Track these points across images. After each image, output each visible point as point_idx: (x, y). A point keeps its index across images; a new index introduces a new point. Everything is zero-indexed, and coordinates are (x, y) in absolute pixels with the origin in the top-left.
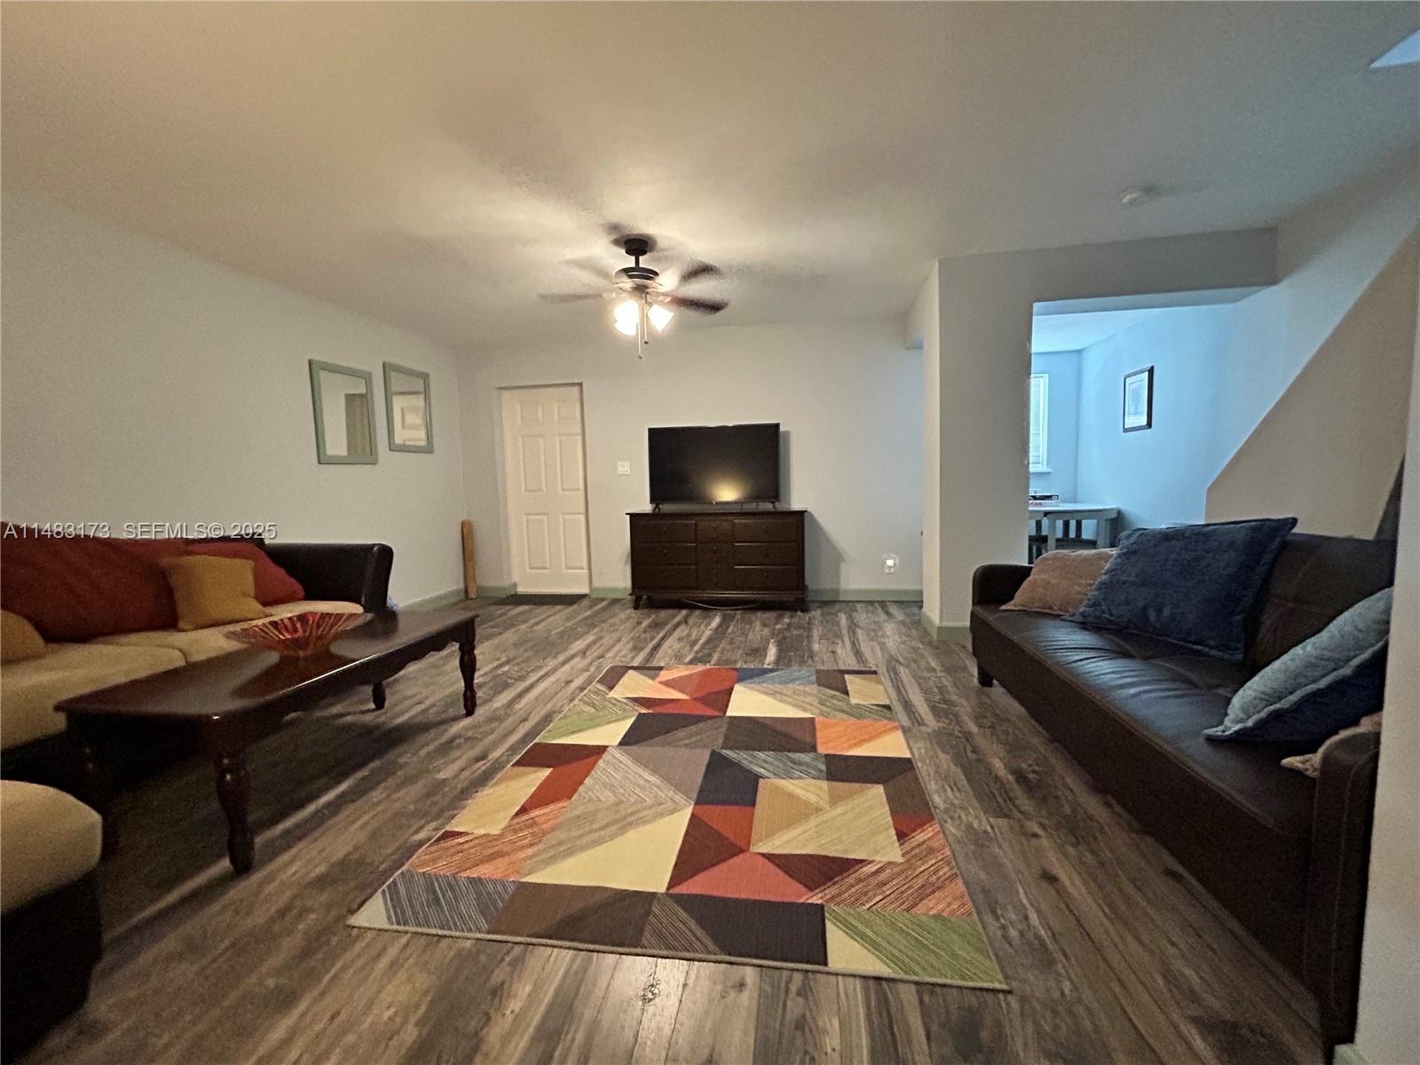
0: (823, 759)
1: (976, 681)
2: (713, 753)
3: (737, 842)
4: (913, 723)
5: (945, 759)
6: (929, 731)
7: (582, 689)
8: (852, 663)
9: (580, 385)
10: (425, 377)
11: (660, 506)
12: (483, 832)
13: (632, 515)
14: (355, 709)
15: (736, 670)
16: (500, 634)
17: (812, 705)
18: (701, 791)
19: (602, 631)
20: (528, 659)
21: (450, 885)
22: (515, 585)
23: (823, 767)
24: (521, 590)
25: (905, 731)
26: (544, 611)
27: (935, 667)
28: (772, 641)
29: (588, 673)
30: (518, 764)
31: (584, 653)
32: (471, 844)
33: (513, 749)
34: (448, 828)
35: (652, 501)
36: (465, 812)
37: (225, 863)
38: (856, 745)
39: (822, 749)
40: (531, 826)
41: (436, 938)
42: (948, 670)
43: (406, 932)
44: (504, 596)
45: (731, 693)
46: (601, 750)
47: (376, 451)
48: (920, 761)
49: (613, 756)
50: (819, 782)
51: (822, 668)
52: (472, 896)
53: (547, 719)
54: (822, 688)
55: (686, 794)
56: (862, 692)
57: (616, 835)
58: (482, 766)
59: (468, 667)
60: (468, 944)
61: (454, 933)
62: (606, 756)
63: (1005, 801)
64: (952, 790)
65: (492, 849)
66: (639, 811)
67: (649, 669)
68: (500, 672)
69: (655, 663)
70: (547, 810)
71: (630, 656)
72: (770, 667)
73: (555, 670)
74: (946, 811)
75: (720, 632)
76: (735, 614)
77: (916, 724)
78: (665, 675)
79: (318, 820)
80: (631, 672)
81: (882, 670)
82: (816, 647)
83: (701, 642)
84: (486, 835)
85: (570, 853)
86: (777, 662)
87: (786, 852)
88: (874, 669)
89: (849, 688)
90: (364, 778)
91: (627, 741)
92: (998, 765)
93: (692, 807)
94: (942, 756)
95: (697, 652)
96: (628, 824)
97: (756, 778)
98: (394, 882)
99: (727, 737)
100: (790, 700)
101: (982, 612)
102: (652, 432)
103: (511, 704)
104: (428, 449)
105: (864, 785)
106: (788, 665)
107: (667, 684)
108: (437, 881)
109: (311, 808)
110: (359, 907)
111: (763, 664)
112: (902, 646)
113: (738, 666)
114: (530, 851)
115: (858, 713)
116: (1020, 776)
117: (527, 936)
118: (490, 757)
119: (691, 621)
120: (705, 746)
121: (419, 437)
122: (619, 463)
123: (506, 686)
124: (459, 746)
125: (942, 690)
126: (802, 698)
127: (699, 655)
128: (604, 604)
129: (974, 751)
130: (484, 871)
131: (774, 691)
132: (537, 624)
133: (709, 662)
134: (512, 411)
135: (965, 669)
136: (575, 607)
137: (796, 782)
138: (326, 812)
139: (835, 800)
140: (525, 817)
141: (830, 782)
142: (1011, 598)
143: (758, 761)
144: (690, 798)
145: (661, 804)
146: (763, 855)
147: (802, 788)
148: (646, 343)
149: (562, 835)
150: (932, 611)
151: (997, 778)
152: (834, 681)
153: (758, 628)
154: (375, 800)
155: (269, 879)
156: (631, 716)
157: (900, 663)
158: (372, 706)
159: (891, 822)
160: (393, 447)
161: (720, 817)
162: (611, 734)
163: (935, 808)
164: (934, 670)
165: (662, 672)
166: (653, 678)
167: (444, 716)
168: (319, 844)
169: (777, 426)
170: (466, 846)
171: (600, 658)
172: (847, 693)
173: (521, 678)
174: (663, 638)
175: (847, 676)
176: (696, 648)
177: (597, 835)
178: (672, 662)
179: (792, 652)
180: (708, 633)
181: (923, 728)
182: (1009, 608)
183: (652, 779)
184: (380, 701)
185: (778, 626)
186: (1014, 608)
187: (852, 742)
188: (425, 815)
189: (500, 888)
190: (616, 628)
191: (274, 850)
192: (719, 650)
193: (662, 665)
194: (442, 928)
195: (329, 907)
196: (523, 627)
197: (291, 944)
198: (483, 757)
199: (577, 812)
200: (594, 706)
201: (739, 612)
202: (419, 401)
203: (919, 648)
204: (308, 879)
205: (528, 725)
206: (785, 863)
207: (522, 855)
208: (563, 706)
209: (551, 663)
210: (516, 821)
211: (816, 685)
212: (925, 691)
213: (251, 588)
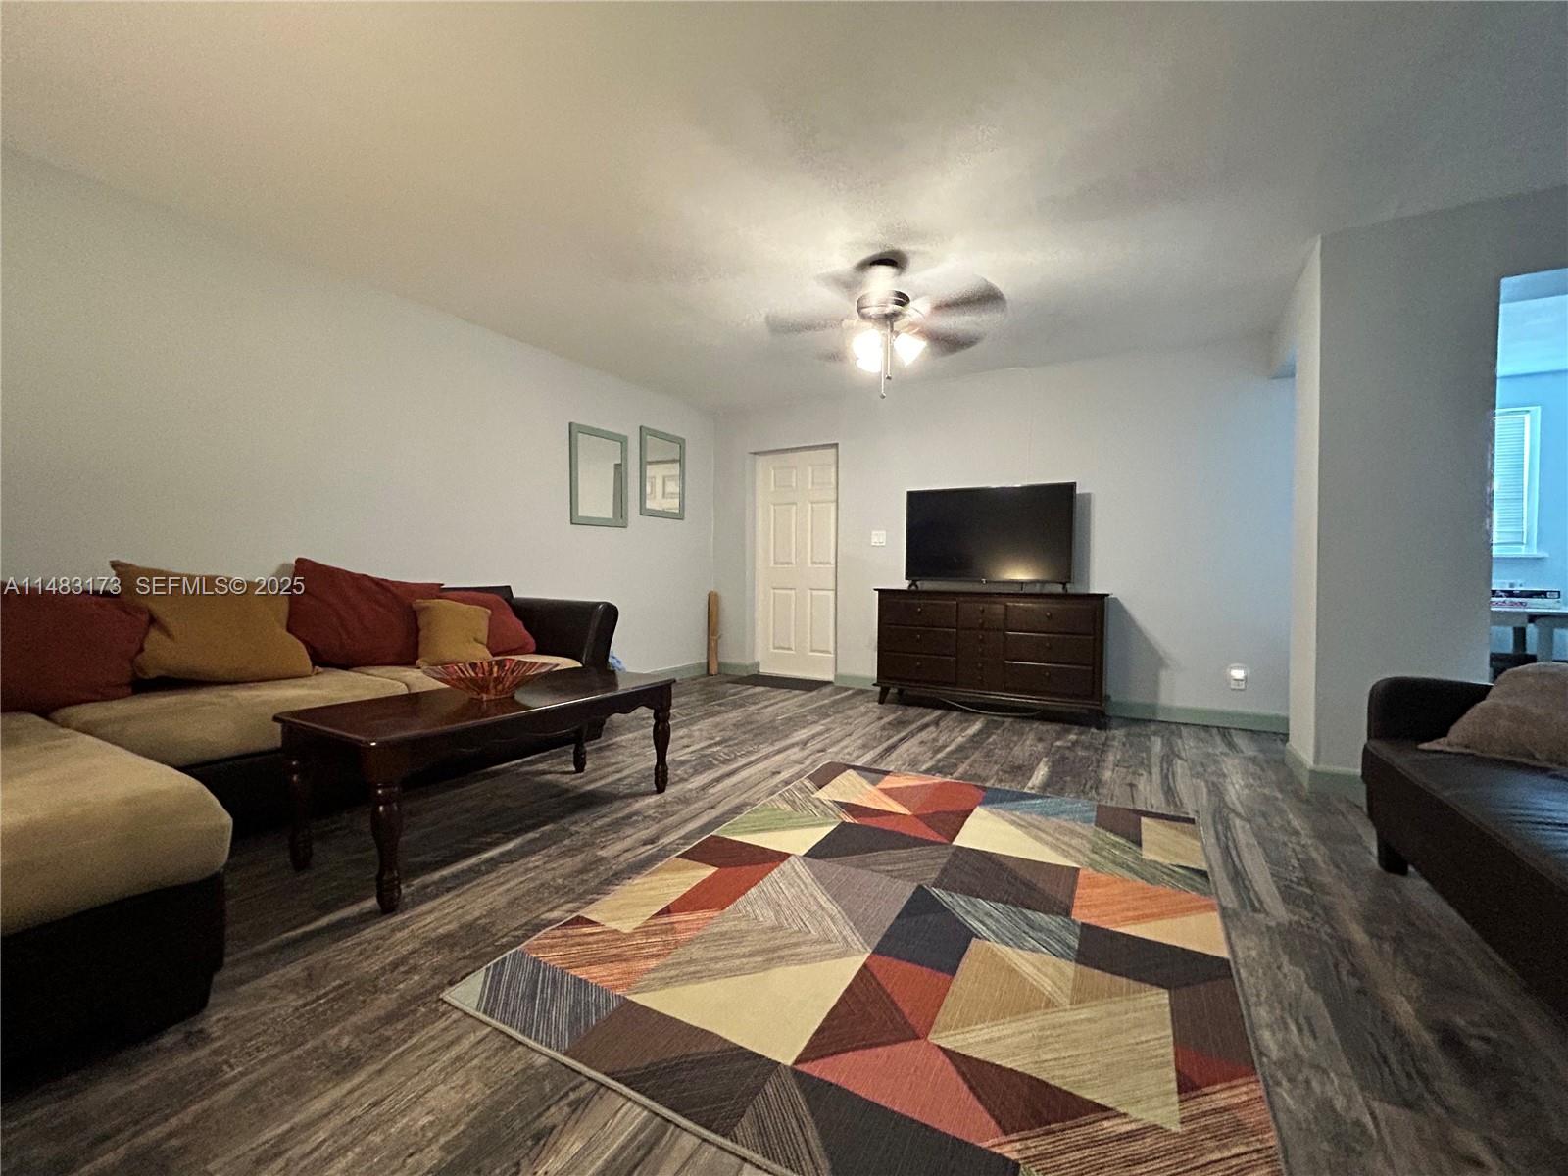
0: (1078, 931)
1: (1374, 862)
2: (920, 887)
3: (912, 1021)
4: (1243, 907)
5: (1294, 977)
6: (1273, 924)
7: (787, 783)
8: (1158, 803)
9: (836, 445)
10: (681, 443)
11: (918, 583)
12: (613, 925)
13: (881, 591)
14: (555, 769)
15: (984, 789)
16: (726, 712)
17: (1080, 851)
18: (887, 936)
19: (833, 722)
20: (742, 742)
21: (554, 978)
22: (757, 665)
23: (1075, 944)
24: (764, 670)
25: (1226, 914)
26: (780, 694)
27: (1299, 828)
28: (1045, 759)
29: (802, 766)
30: (684, 856)
31: (805, 744)
32: (595, 937)
33: (687, 838)
34: (581, 913)
35: (910, 574)
36: (607, 898)
37: (372, 903)
38: (1138, 919)
39: (1079, 915)
40: (666, 932)
41: (512, 1042)
42: (1322, 836)
43: (487, 1025)
44: (745, 675)
45: (968, 817)
46: (783, 856)
47: (627, 514)
48: (1246, 966)
49: (793, 867)
50: (1062, 963)
51: (1110, 803)
52: (570, 1000)
53: (737, 810)
54: (1101, 830)
55: (867, 938)
56: (1159, 844)
57: (755, 970)
58: (650, 849)
59: (661, 739)
60: (541, 1061)
61: (532, 1043)
62: (785, 866)
63: (1409, 1076)
64: (1300, 1030)
65: (616, 950)
66: (796, 944)
67: (872, 773)
68: (709, 751)
69: (882, 767)
70: (690, 917)
71: (855, 754)
72: (1033, 791)
73: (766, 757)
74: (1281, 1064)
75: (976, 741)
76: (1004, 722)
77: (1249, 908)
78: (889, 782)
79: (475, 873)
80: (850, 772)
81: (1205, 820)
82: (1107, 775)
83: (948, 749)
84: (616, 931)
85: (696, 977)
86: (1045, 786)
87: (980, 1057)
88: (1191, 816)
89: (1143, 837)
90: (535, 840)
91: (816, 853)
92: (1404, 1010)
93: (868, 955)
94: (1287, 968)
95: (939, 761)
96: (779, 957)
97: (968, 935)
98: (505, 959)
99: (944, 871)
100: (1049, 839)
101: (1385, 750)
102: (910, 494)
103: (704, 788)
104: (679, 516)
105: (1134, 984)
106: (1061, 792)
107: (887, 792)
108: (544, 971)
109: (473, 860)
110: (463, 978)
111: (1024, 787)
112: (1246, 791)
113: (988, 785)
114: (652, 964)
115: (1152, 874)
116: (1450, 1040)
117: (605, 1074)
118: (660, 842)
119: (942, 724)
120: (911, 878)
121: (673, 504)
122: (874, 533)
123: (710, 766)
124: (632, 825)
125: (1306, 864)
126: (1067, 839)
127: (941, 765)
128: (850, 692)
129: (1354, 972)
130: (595, 974)
131: (1029, 823)
132: (766, 706)
133: (951, 774)
134: (766, 473)
135: (1357, 840)
136: (814, 693)
137: (1026, 954)
138: (483, 868)
139: (1080, 997)
140: (666, 920)
141: (1080, 967)
142: (1444, 733)
143: (975, 912)
144: (869, 944)
145: (829, 941)
146: (945, 1051)
147: (1035, 967)
148: (889, 378)
149: (696, 951)
150: (1303, 746)
151: (1397, 1032)
152: (1125, 824)
153: (1029, 742)
154: (531, 865)
155: (403, 925)
156: (831, 824)
157: (1238, 815)
158: (573, 769)
159: (1172, 1057)
160: (644, 512)
161: (904, 980)
162: (797, 841)
163: (1261, 1054)
164: (1297, 833)
165: (887, 778)
166: (874, 783)
167: (636, 788)
168: (460, 900)
169: (1071, 487)
170: (591, 939)
171: (819, 751)
172: (1139, 844)
173: (728, 761)
174: (901, 740)
175: (1144, 820)
176: (940, 756)
177: (738, 962)
178: (903, 768)
179: (1067, 777)
180: (960, 740)
181: (1261, 917)
182: (1438, 747)
183: (828, 905)
184: (580, 766)
185: (1059, 743)
186: (1449, 749)
187: (1131, 914)
188: (565, 892)
189: (602, 1000)
190: (849, 721)
191: (424, 895)
192: (969, 761)
193: (891, 770)
194: (523, 1032)
195: (435, 971)
196: (752, 708)
197: (385, 1002)
198: (652, 841)
199: (725, 927)
200: (792, 803)
201: (1010, 720)
202: (675, 469)
203: (1277, 799)
204: (433, 935)
205: (714, 814)
206: (977, 1074)
207: (642, 965)
208: (758, 799)
209: (766, 749)
210: (653, 922)
211: (1093, 825)
212: (1276, 863)
213: (483, 635)
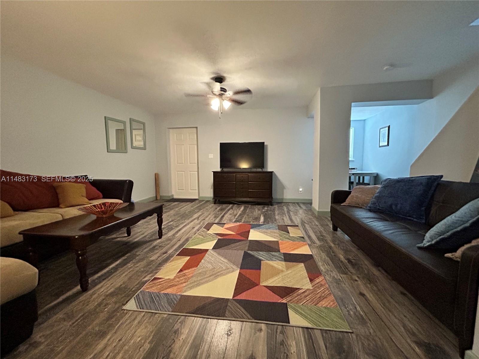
0: (283, 255)
1: (332, 229)
2: (245, 252)
3: (255, 282)
4: (312, 243)
5: (324, 255)
6: (318, 245)
7: (198, 230)
8: (289, 223)
9: (197, 128)
10: (144, 124)
11: (223, 169)
12: (167, 278)
13: (214, 172)
14: (121, 236)
15: (251, 224)
16: (168, 211)
17: (277, 237)
18: (242, 265)
19: (203, 211)
20: (179, 220)
21: (157, 295)
22: (173, 195)
23: (283, 257)
24: (175, 197)
25: (309, 245)
26: (183, 204)
27: (318, 224)
28: (262, 215)
29: (200, 225)
30: (178, 255)
31: (198, 218)
32: (164, 282)
33: (176, 250)
34: (156, 276)
35: (221, 167)
36: (161, 271)
37: (79, 287)
38: (293, 250)
39: (282, 251)
40: (184, 276)
41: (154, 314)
42: (322, 225)
43: (143, 312)
44: (169, 199)
45: (249, 232)
46: (207, 250)
47: (127, 148)
48: (315, 255)
49: (211, 253)
50: (282, 262)
51: (280, 224)
52: (165, 299)
53: (187, 240)
54: (280, 231)
55: (237, 266)
56: (293, 232)
57: (212, 280)
58: (165, 256)
59: (160, 222)
60: (165, 316)
61: (160, 312)
62: (208, 252)
63: (345, 269)
64: (327, 265)
65: (171, 284)
66: (221, 271)
67: (220, 224)
68: (170, 224)
69: (223, 222)
70: (189, 271)
71: (214, 219)
72: (262, 224)
73: (188, 224)
74: (325, 272)
75: (244, 212)
76: (249, 206)
77: (313, 243)
78: (226, 226)
79: (110, 273)
80: (214, 225)
81: (300, 225)
82: (277, 217)
83: (238, 215)
84: (169, 279)
85: (198, 285)
86: (264, 222)
87: (272, 285)
88: (297, 225)
89: (289, 231)
90: (124, 260)
91: (215, 248)
92: (342, 257)
93: (239, 270)
94: (322, 254)
95: (237, 219)
96: (217, 275)
97: (261, 260)
98: (138, 294)
99: (249, 246)
100: (270, 235)
101: (336, 206)
102: (221, 143)
103: (174, 235)
104: (144, 148)
105: (297, 263)
106: (268, 223)
107: (227, 229)
108: (153, 294)
109: (107, 269)
110: (127, 302)
111: (259, 223)
112: (306, 217)
113: (251, 223)
114: (184, 285)
115: (293, 239)
116: (349, 261)
117: (186, 313)
118: (168, 253)
119: (234, 208)
120: (242, 250)
121: (141, 144)
122: (209, 154)
123: (172, 229)
124: (157, 249)
125: (320, 232)
126: (273, 234)
127: (237, 220)
128: (204, 202)
129: (333, 252)
130: (169, 291)
131: (264, 232)
132: (181, 208)
133: (241, 222)
134: (173, 136)
135: (328, 225)
136: (194, 203)
137: (274, 262)
138: (112, 271)
139: (288, 268)
140: (182, 273)
141: (285, 262)
142: (345, 201)
143: (260, 255)
144: (238, 267)
145: (228, 269)
146: (264, 286)
147: (277, 264)
148: (222, 113)
149: (194, 279)
150: (316, 205)
151: (342, 262)
152: (284, 229)
153: (257, 211)
154: (129, 267)
155: (94, 293)
156: (216, 239)
157: (306, 223)
158: (126, 235)
159: (307, 276)
160: (133, 147)
161: (248, 273)
162: (209, 245)
163: (322, 271)
164: (317, 226)
165: (225, 225)
166: (223, 227)
167: (151, 239)
168: (111, 281)
169: (264, 143)
170: (162, 282)
171: (204, 220)
172: (288, 233)
173: (177, 226)
174: (225, 214)
175: (288, 227)
176: (236, 217)
177: (207, 279)
178: (228, 222)
179: (269, 219)
180: (240, 212)
181: (315, 244)
182: (344, 204)
183: (224, 260)
184: (129, 233)
185: (264, 210)
186: (346, 205)
187: (292, 249)
188: (148, 272)
189: (175, 297)
190: (208, 210)
191: (95, 284)
192: (244, 218)
193: (225, 222)
194: (156, 310)
195: (116, 303)
196: (177, 209)
197: (103, 316)
198: (166, 253)
199: (200, 271)
200: (203, 236)
201: (250, 205)
202: (141, 132)
203: (312, 218)
204: (108, 293)
205: (181, 242)
206: (272, 289)
207: (182, 285)
208: (192, 236)
209: (187, 221)
210: (178, 274)
211: (278, 230)
212: (315, 233)
213: (85, 194)
